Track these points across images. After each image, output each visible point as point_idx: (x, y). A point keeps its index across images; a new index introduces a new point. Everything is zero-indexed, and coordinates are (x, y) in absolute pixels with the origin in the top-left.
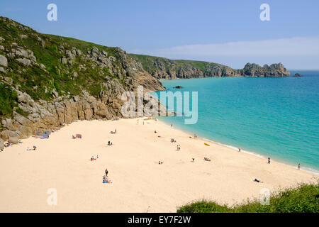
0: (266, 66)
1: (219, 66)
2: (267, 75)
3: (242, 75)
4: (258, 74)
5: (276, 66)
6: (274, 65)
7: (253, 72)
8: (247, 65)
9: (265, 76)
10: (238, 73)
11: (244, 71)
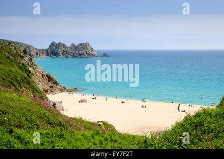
0: (73, 45)
1: (21, 45)
2: (75, 55)
3: (48, 55)
4: (66, 54)
5: (84, 46)
6: (81, 44)
7: (60, 52)
8: (52, 44)
9: (74, 56)
10: (43, 53)
11: (50, 51)
